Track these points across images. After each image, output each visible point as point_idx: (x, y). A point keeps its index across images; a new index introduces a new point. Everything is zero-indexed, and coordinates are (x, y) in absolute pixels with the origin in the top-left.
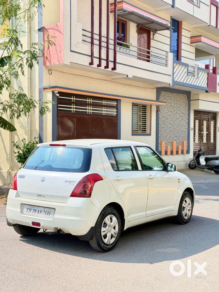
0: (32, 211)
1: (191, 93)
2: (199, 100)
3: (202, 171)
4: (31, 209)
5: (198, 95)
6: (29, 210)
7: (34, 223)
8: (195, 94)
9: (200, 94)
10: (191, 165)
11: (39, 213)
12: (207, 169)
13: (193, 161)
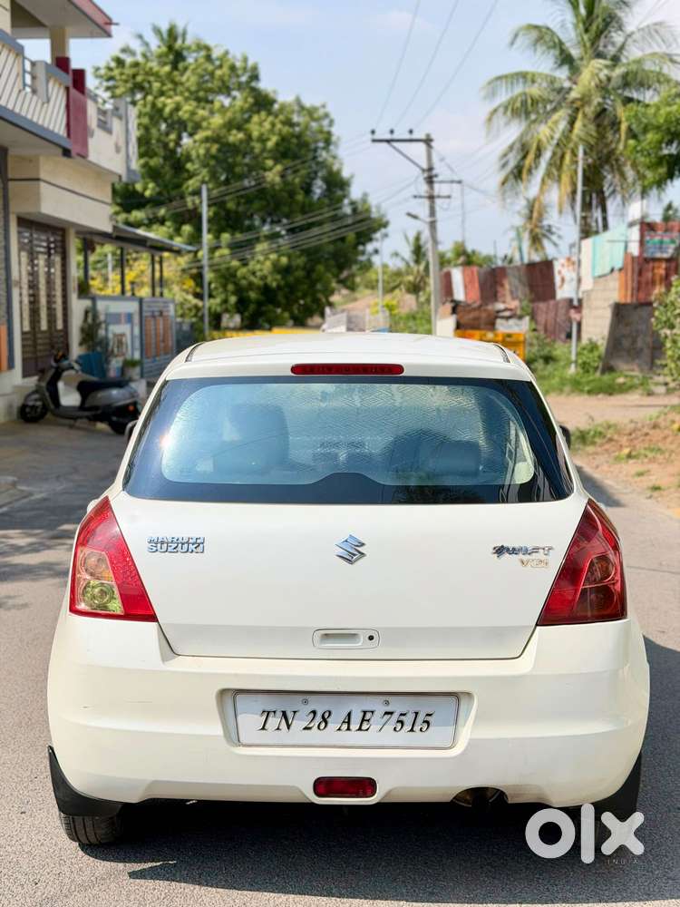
0: (298, 724)
1: (12, 152)
2: (38, 179)
3: (71, 427)
4: (290, 715)
5: (33, 161)
6: (274, 721)
7: (323, 786)
8: (22, 159)
9: (42, 159)
10: (28, 410)
11: (355, 726)
12: (85, 421)
13: (36, 396)
